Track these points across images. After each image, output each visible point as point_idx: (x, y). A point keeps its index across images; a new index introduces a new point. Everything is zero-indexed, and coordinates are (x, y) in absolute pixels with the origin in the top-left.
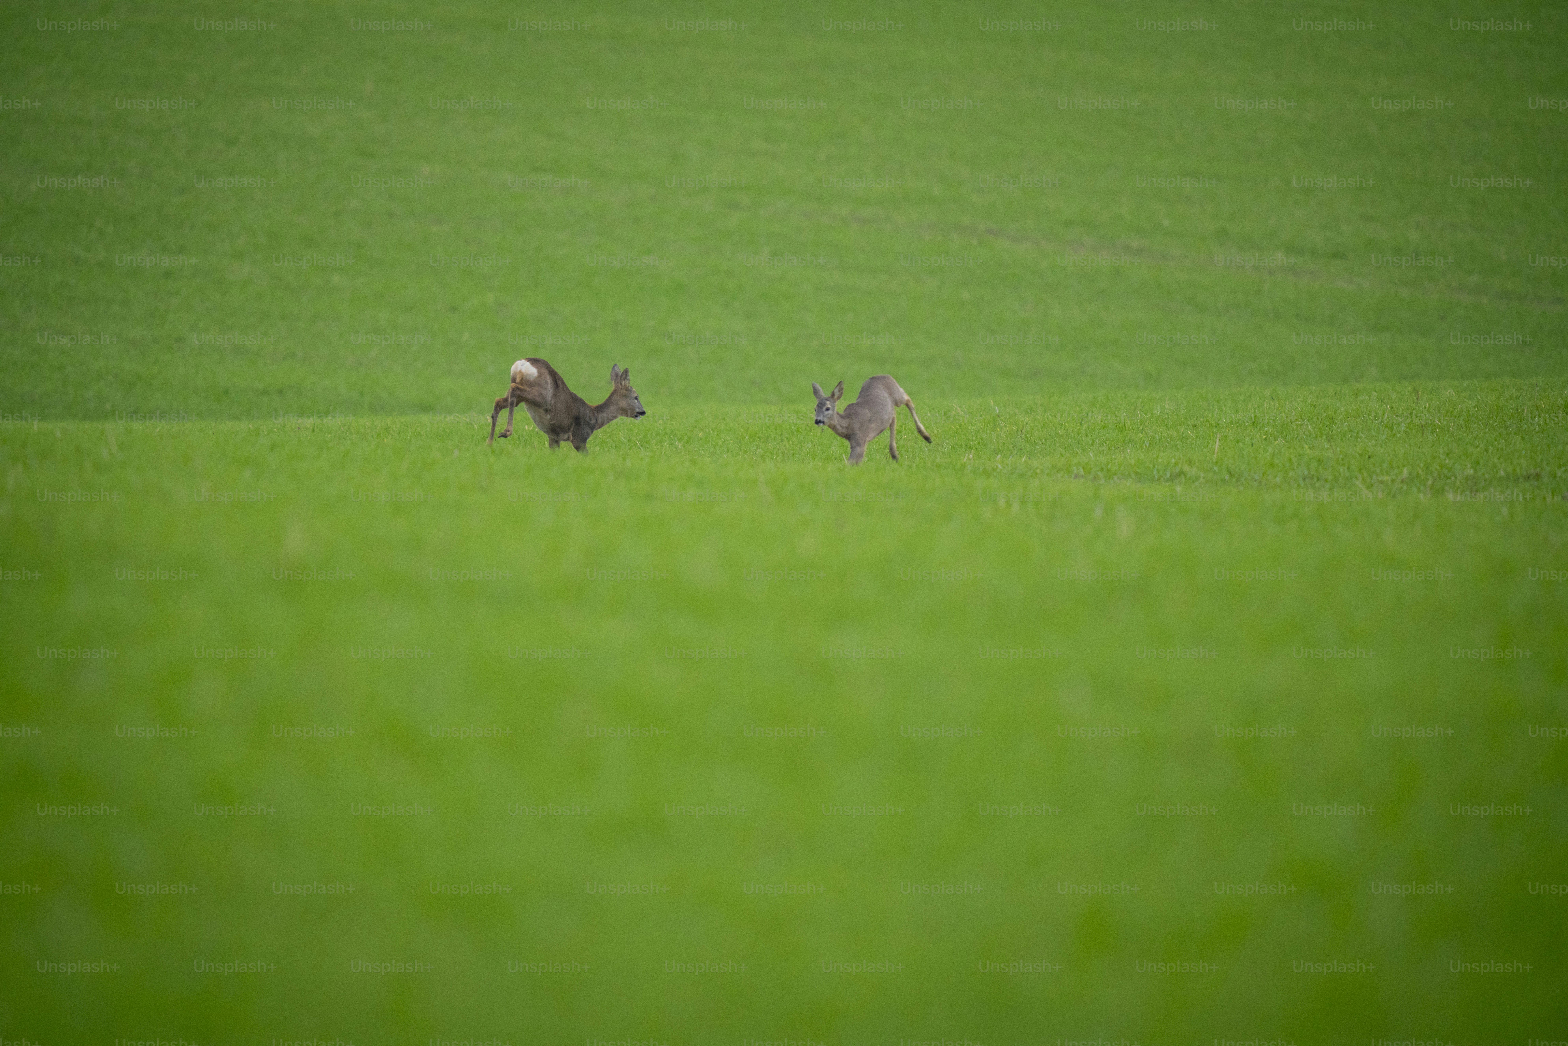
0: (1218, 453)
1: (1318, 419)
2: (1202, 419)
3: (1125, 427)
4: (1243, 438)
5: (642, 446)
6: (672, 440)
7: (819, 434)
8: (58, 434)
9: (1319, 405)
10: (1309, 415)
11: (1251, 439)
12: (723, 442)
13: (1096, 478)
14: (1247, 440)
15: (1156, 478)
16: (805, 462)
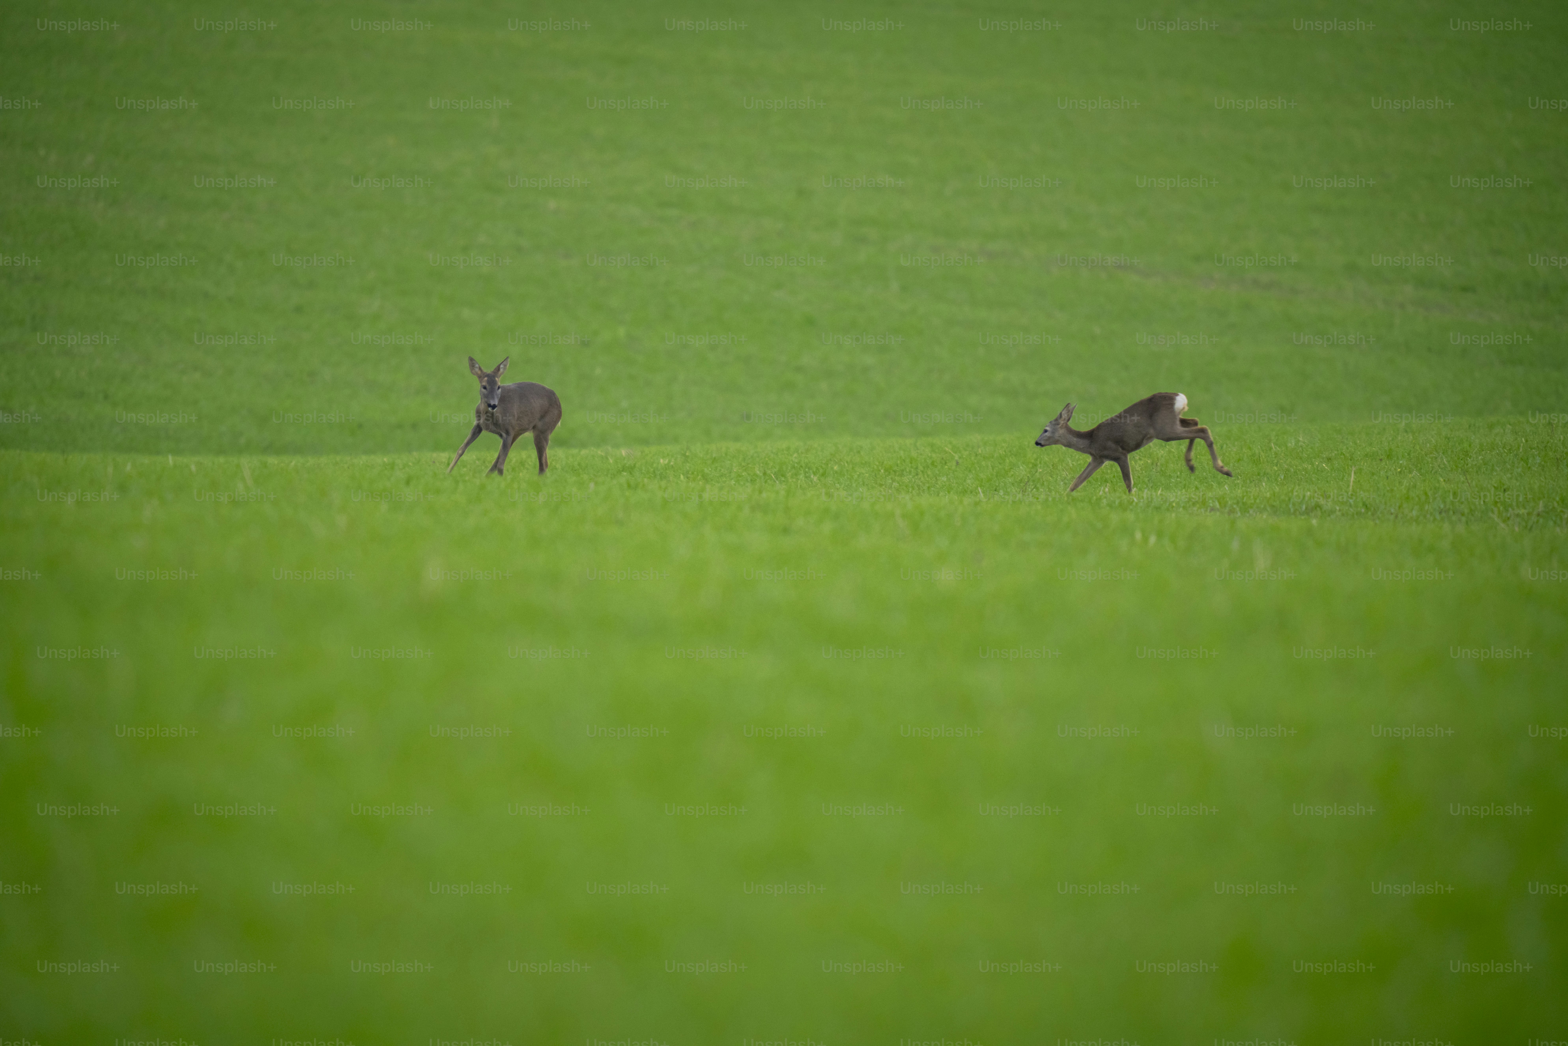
0: (1353, 486)
1: (1452, 451)
2: (1336, 452)
3: (1260, 460)
4: (1378, 471)
5: (777, 479)
6: (807, 473)
7: (954, 467)
8: (193, 468)
9: (1454, 438)
10: (1444, 448)
11: (1386, 472)
12: (859, 476)
13: (1232, 511)
14: (1382, 473)
15: (1292, 510)
16: (940, 495)
